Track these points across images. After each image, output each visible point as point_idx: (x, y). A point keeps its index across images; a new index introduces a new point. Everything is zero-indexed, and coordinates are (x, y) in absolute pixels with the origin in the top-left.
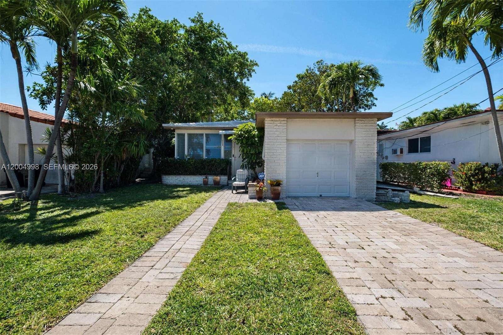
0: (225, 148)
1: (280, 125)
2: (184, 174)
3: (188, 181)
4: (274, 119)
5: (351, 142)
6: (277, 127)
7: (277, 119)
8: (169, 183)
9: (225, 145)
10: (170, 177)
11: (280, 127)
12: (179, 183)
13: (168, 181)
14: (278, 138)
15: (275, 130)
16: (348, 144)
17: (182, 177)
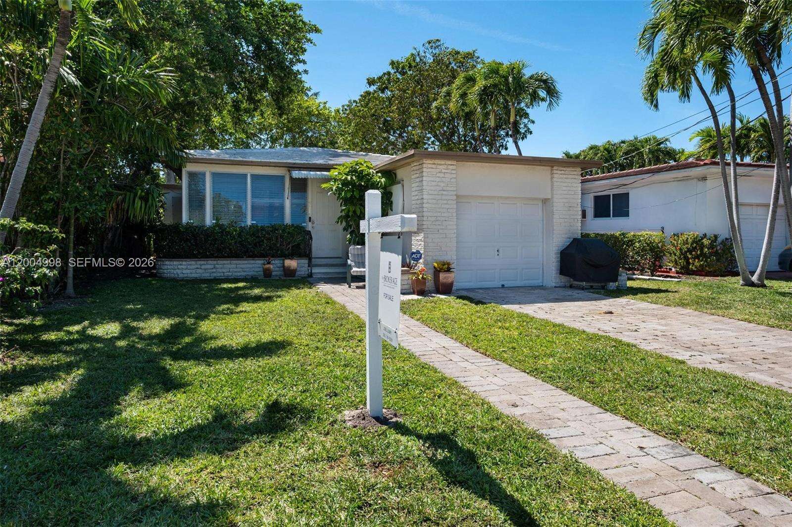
0: (292, 204)
1: (446, 171)
2: (216, 257)
3: (224, 271)
4: (437, 161)
5: (545, 201)
6: (442, 175)
7: (443, 162)
8: (181, 276)
9: (293, 198)
10: (184, 263)
11: (447, 176)
12: (203, 275)
13: (179, 271)
14: (444, 193)
15: (438, 180)
16: (540, 204)
17: (210, 262)
